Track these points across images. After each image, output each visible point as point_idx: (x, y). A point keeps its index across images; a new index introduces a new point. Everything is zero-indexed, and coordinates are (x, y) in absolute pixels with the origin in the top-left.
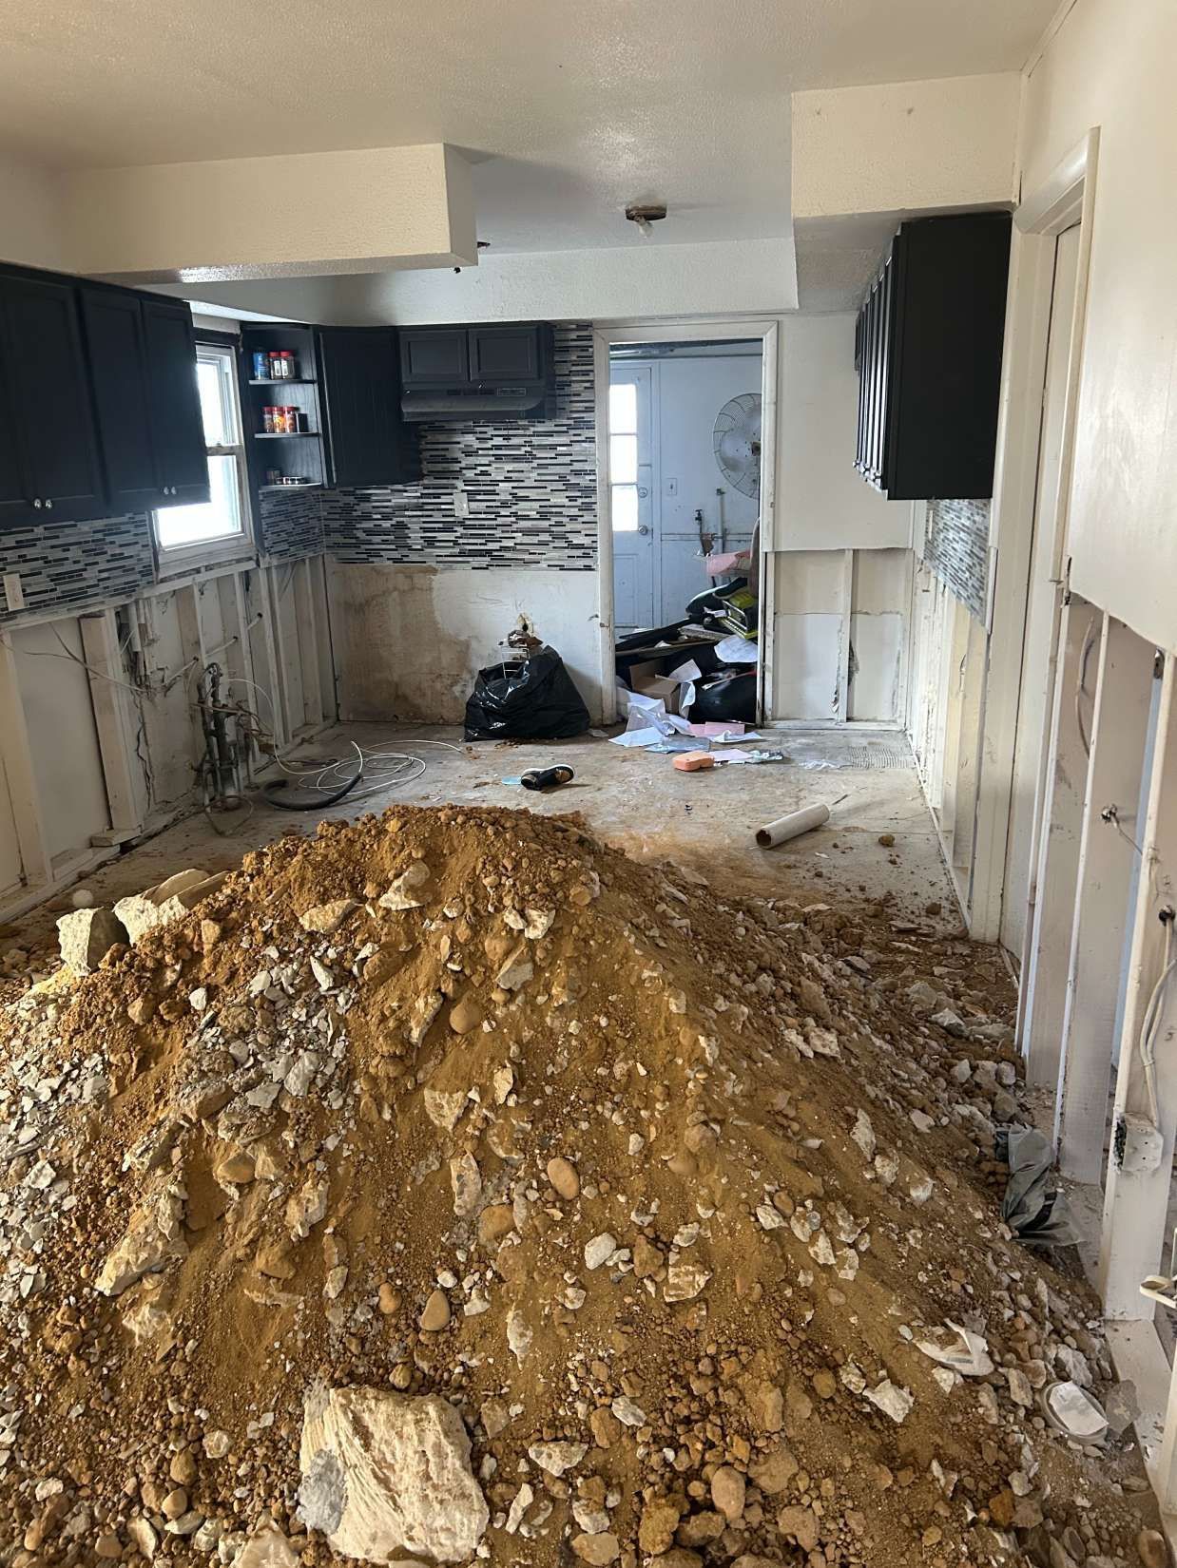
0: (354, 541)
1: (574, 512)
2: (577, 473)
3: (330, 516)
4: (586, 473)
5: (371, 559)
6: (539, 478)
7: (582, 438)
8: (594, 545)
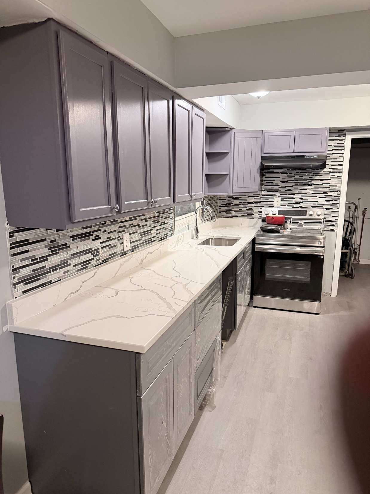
0: (230, 215)
1: (329, 207)
2: (332, 191)
3: (222, 205)
4: (335, 191)
6: (314, 192)
7: (336, 177)
8: (336, 221)
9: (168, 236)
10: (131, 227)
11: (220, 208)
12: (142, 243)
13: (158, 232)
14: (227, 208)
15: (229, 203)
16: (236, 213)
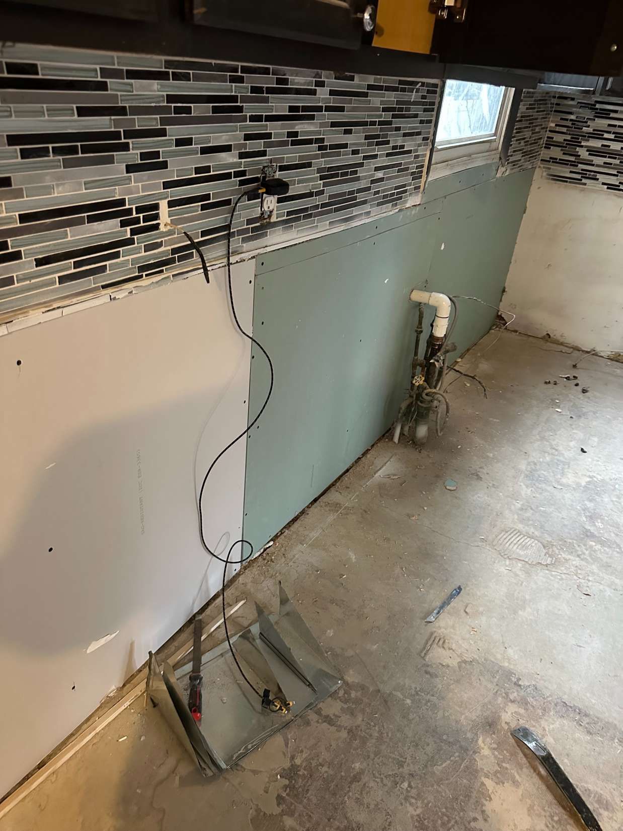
0: (573, 158)
9: (405, 191)
10: (294, 143)
11: (551, 135)
12: (323, 205)
13: (380, 174)
15: (579, 123)
16: (590, 154)
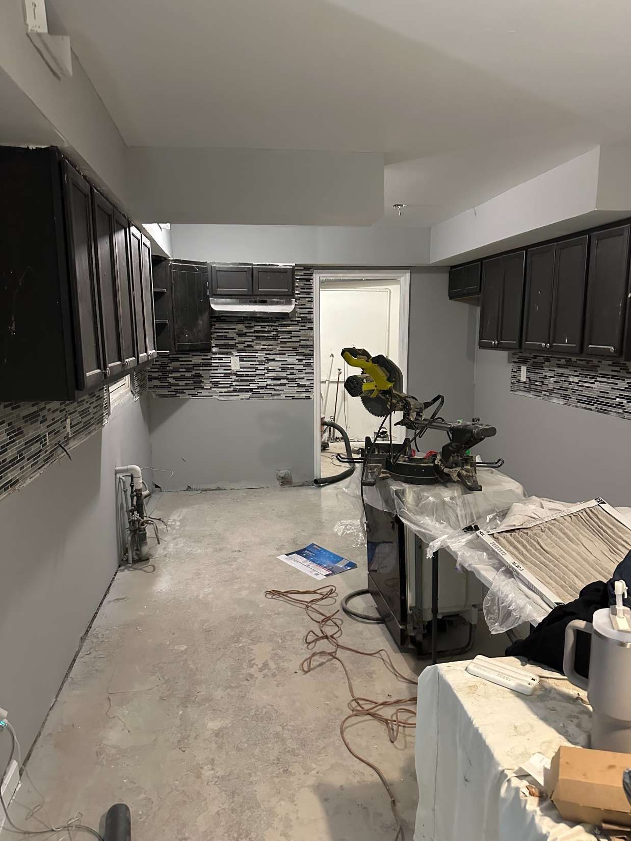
0: (167, 384)
1: (301, 367)
2: (303, 346)
3: (153, 370)
4: (307, 346)
5: (178, 395)
6: (281, 349)
7: (306, 328)
8: (312, 385)
14: (161, 374)
15: (164, 366)
16: (175, 381)
